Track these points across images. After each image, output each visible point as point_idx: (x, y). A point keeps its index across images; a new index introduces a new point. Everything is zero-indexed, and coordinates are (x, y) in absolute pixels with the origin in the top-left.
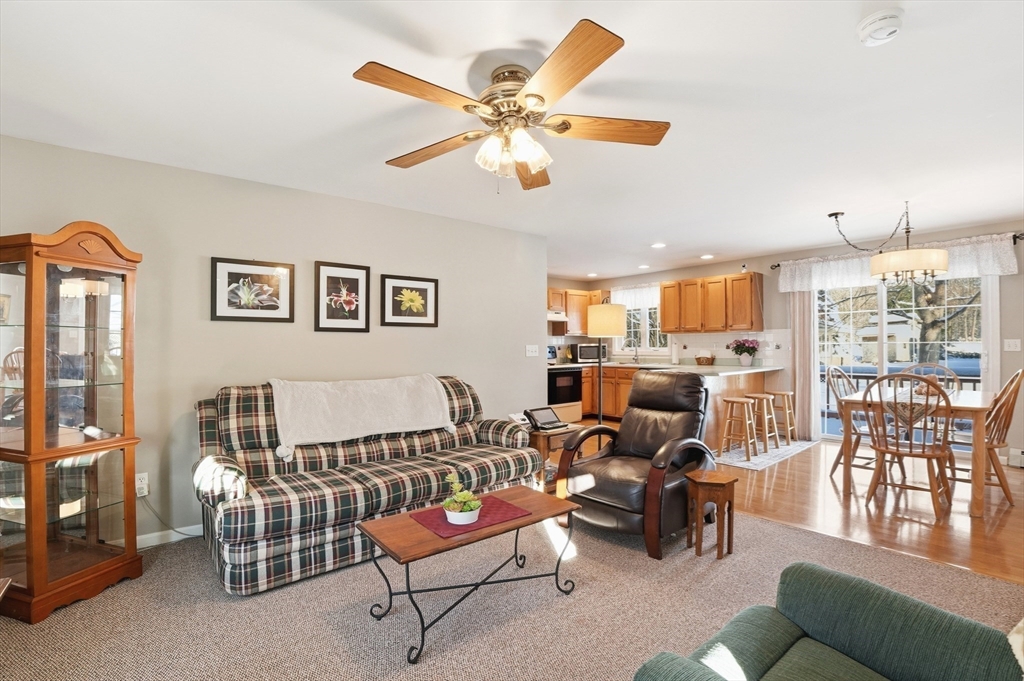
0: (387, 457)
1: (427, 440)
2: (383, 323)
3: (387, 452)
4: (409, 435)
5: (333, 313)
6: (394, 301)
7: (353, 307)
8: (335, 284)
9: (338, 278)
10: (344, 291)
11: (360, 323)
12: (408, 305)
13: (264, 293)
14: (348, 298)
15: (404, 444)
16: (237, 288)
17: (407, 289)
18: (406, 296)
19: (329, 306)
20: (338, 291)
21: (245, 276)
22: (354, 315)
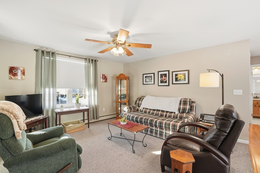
0: (159, 115)
1: (170, 114)
2: (173, 84)
3: (159, 114)
4: (167, 112)
5: (161, 82)
6: (176, 78)
7: (166, 80)
8: (162, 76)
9: (162, 74)
10: (164, 77)
11: (167, 84)
12: (179, 78)
13: (150, 79)
14: (165, 78)
15: (165, 114)
16: (146, 79)
17: (179, 74)
18: (179, 76)
19: (161, 80)
20: (162, 77)
21: (147, 76)
22: (166, 82)
